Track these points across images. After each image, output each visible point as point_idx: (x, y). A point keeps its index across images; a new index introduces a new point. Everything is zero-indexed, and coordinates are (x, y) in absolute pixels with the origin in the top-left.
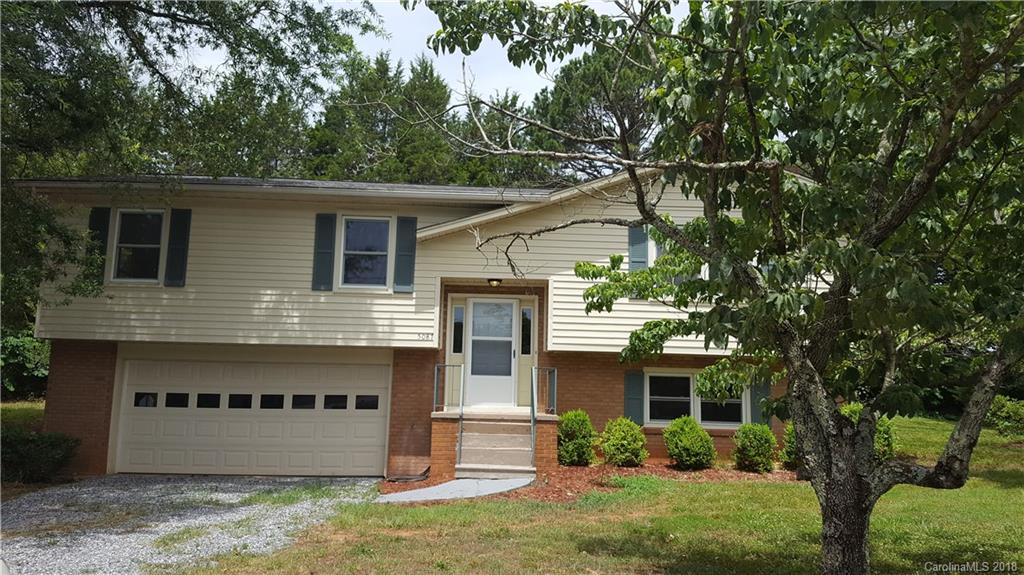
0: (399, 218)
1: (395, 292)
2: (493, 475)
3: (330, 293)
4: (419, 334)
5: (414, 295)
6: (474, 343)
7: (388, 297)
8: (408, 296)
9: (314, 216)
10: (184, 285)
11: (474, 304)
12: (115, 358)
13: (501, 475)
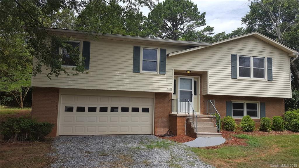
0: (160, 49)
1: (160, 74)
2: (209, 136)
3: (139, 74)
4: (168, 88)
5: (166, 75)
6: (180, 91)
7: (157, 75)
8: (164, 75)
9: (133, 47)
10: (89, 69)
11: (180, 79)
12: (59, 94)
13: (211, 136)
